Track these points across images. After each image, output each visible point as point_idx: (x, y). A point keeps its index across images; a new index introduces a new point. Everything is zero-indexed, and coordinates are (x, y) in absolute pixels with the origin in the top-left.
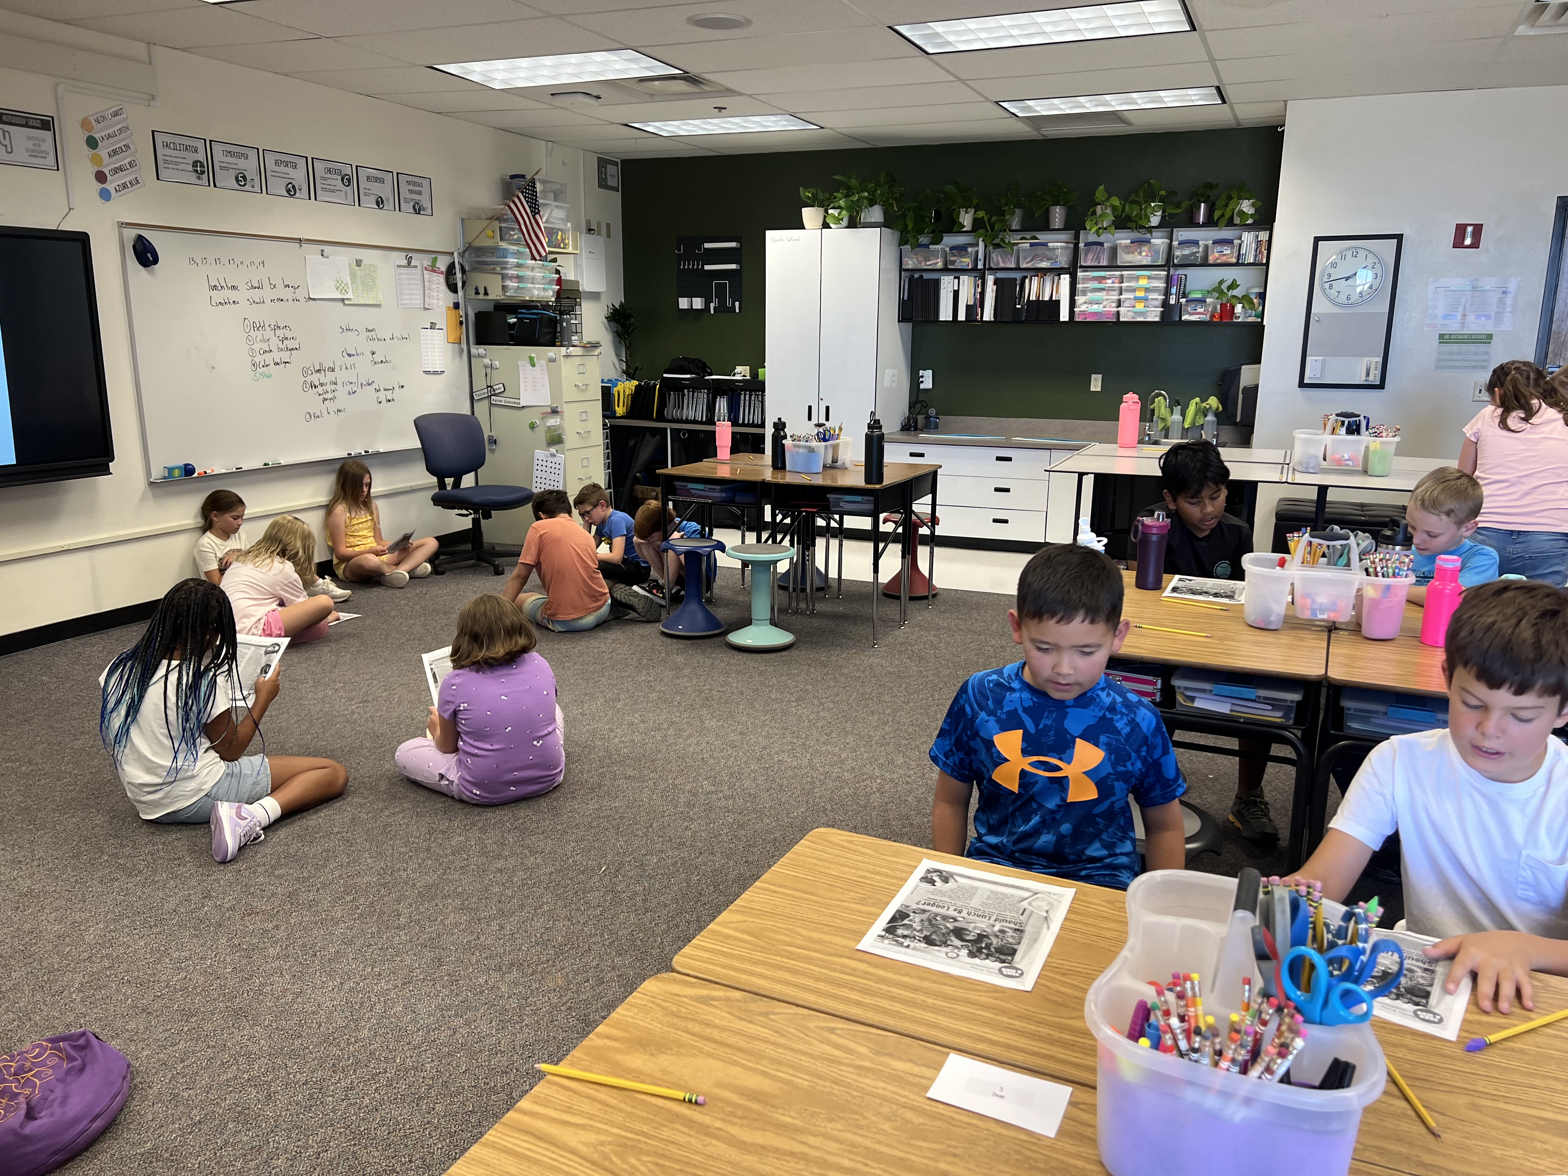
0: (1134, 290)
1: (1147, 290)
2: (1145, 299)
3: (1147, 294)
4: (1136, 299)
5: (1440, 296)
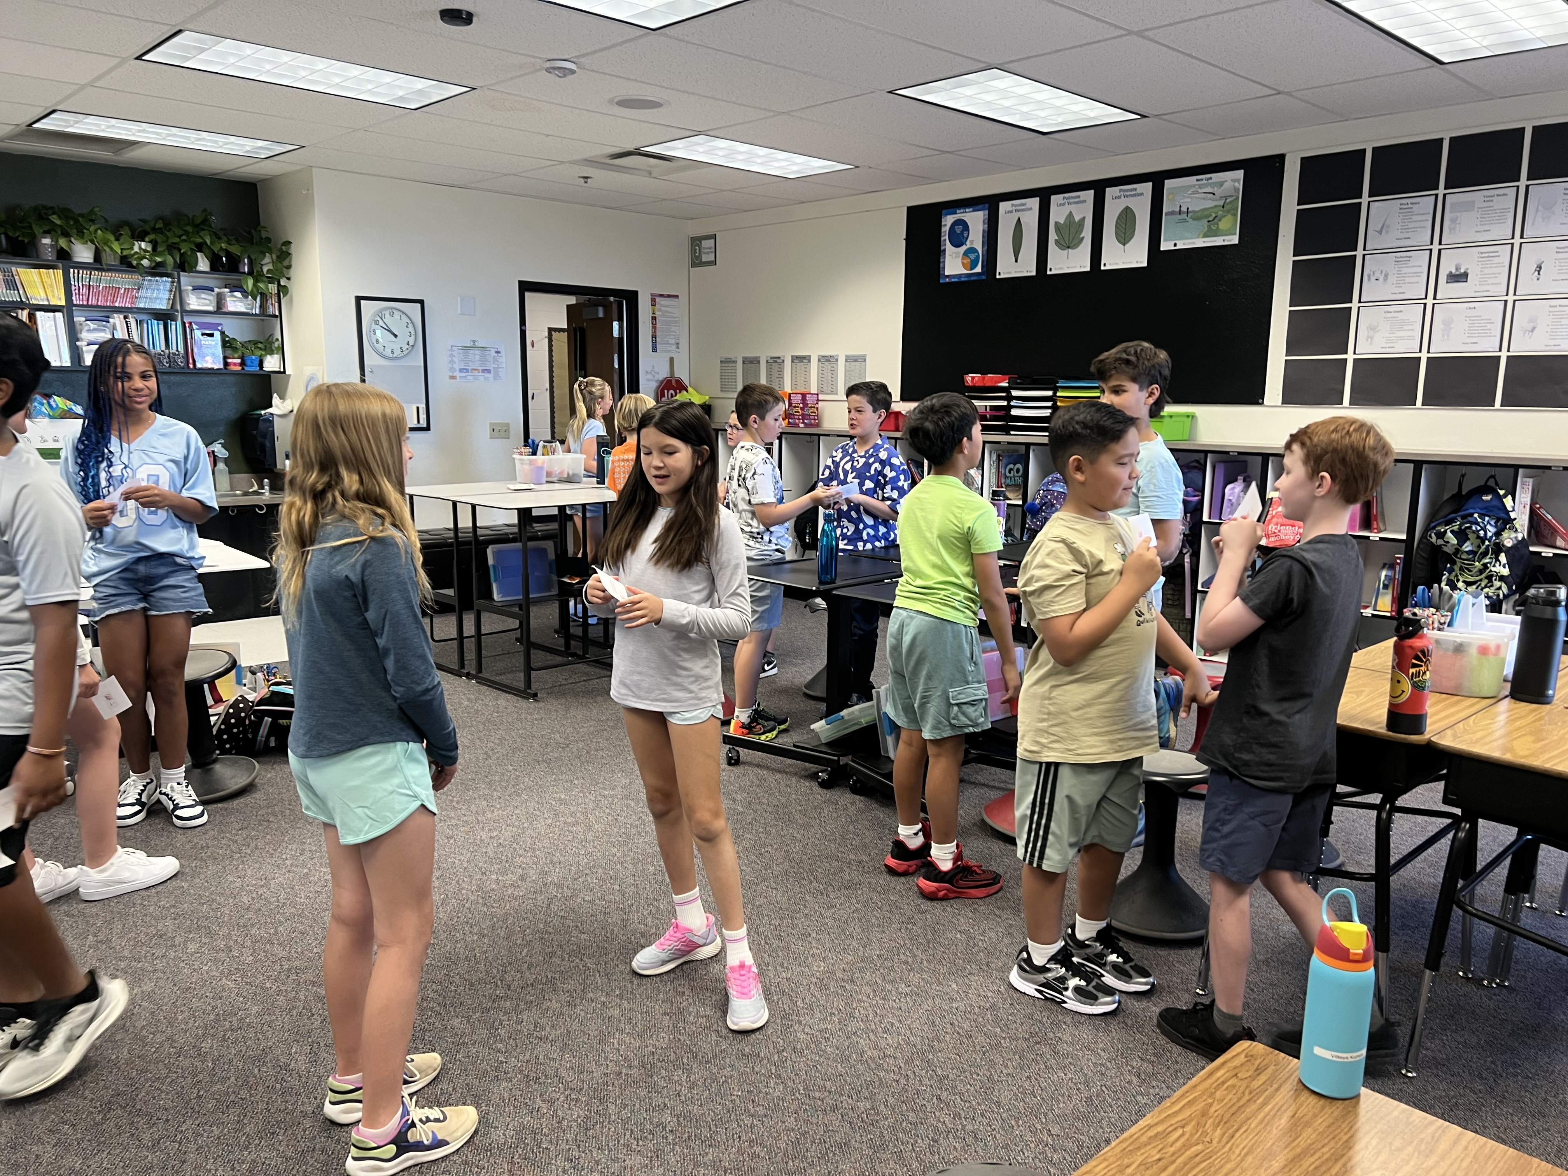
5: (455, 353)
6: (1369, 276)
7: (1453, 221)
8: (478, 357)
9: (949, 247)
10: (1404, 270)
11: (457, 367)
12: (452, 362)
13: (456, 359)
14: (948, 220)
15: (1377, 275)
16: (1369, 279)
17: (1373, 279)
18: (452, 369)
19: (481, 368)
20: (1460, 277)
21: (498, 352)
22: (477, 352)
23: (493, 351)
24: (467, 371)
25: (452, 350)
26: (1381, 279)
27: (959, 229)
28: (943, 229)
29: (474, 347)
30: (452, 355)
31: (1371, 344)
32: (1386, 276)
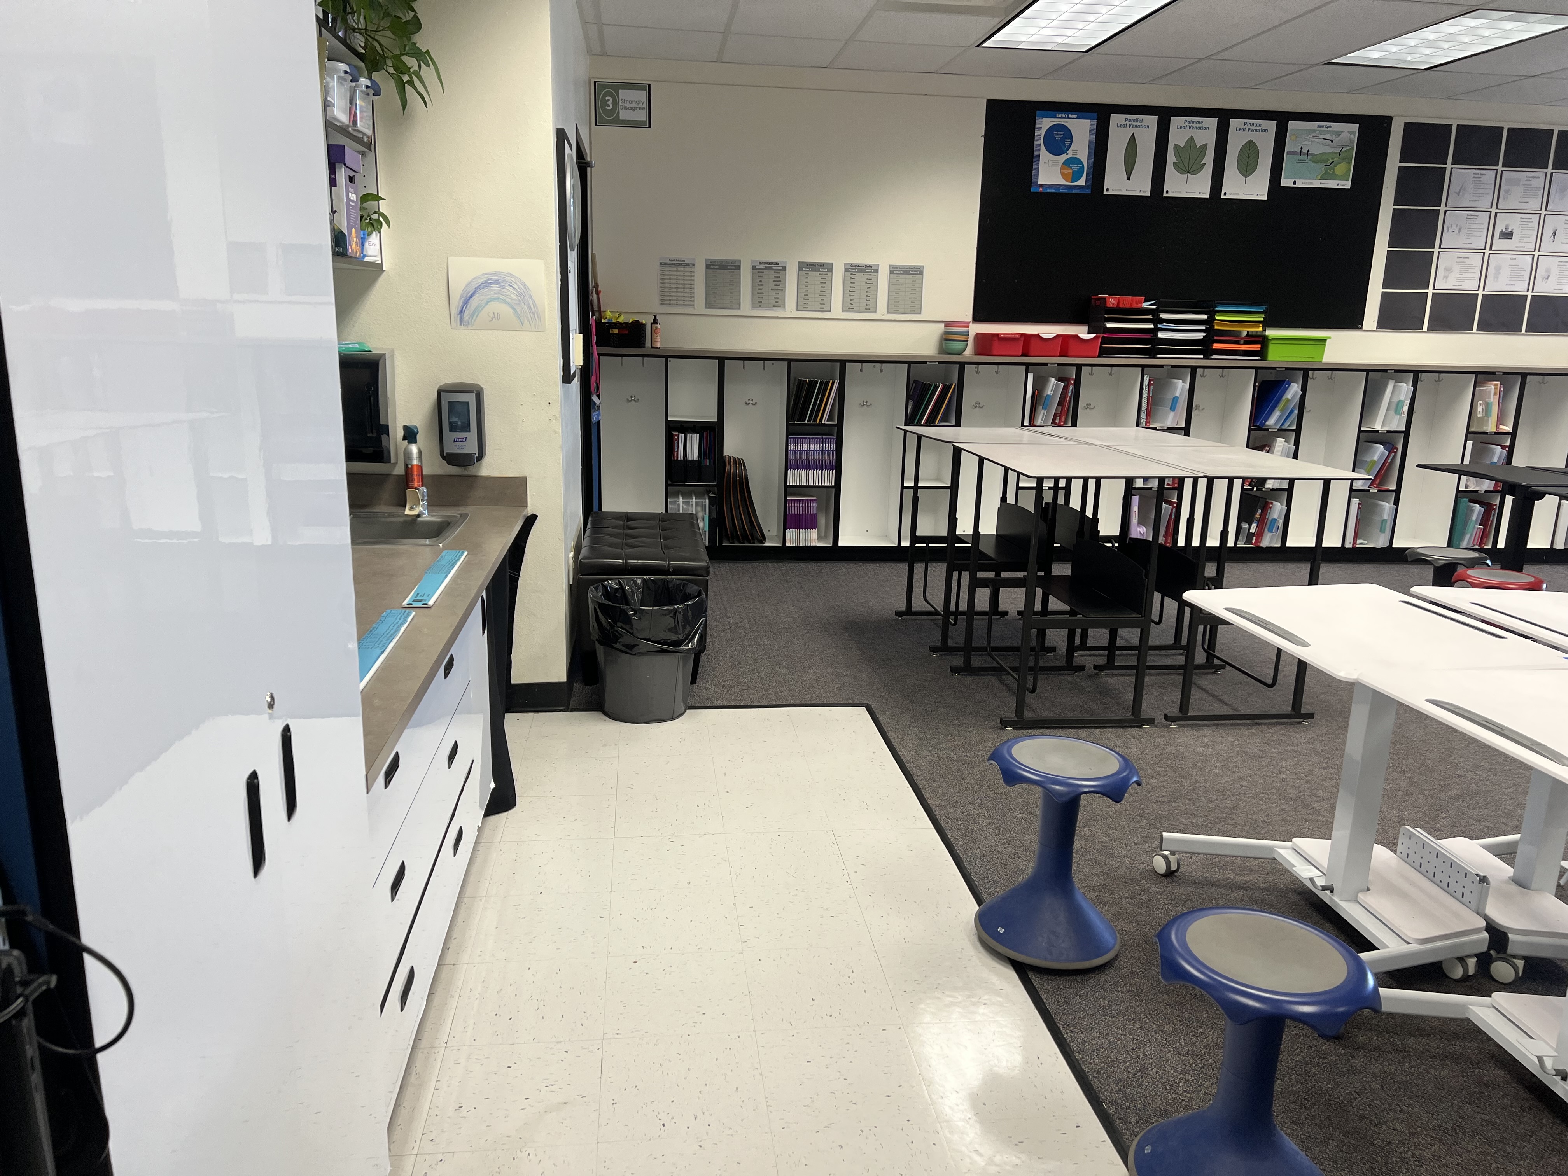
6: (1448, 228)
7: (1507, 192)
9: (1044, 154)
10: (1473, 226)
14: (1044, 124)
15: (1454, 227)
16: (1448, 231)
17: (1451, 230)
20: (1507, 235)
26: (1456, 231)
27: (1058, 135)
28: (1037, 133)
31: (1446, 282)
32: (1460, 229)
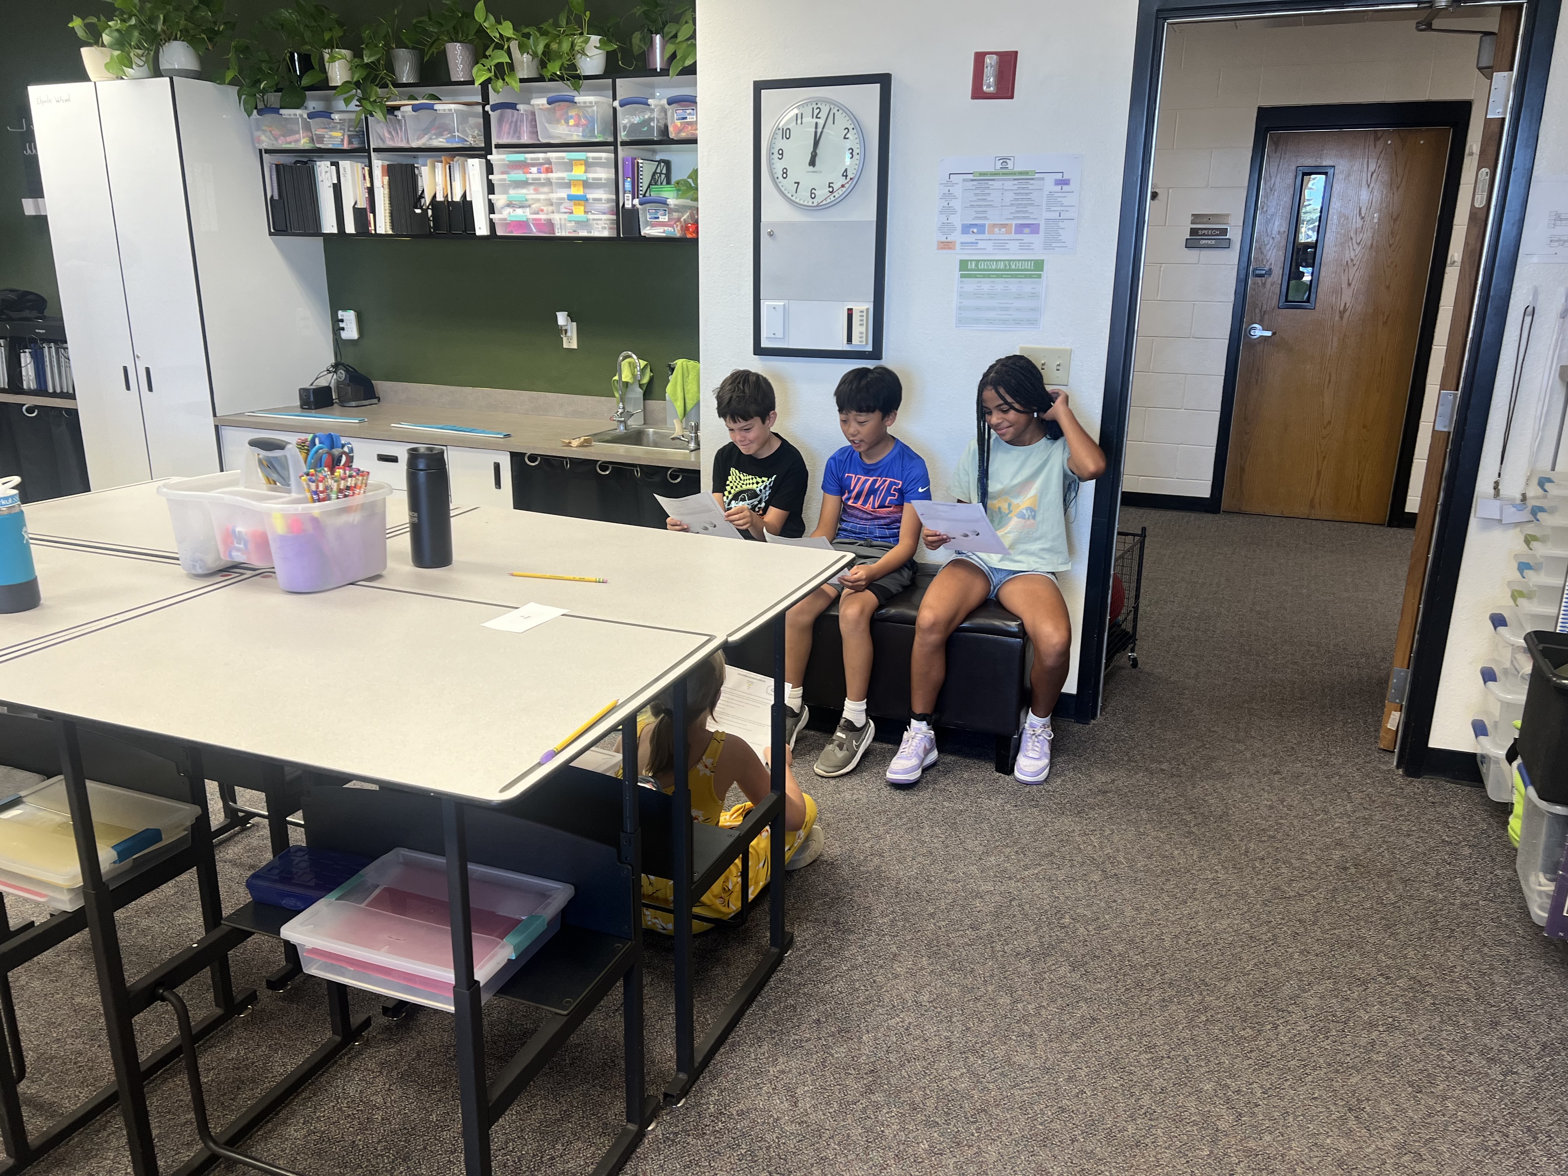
0: (568, 185)
1: (586, 184)
2: (583, 199)
3: (587, 191)
4: (571, 198)
5: (957, 190)
8: (1009, 197)
11: (957, 221)
12: (948, 210)
13: (956, 204)
18: (947, 227)
19: (1014, 222)
21: (1064, 182)
22: (1009, 185)
23: (1050, 180)
24: (981, 229)
25: (949, 183)
29: (1004, 173)
30: (948, 196)
